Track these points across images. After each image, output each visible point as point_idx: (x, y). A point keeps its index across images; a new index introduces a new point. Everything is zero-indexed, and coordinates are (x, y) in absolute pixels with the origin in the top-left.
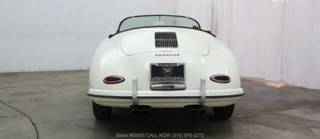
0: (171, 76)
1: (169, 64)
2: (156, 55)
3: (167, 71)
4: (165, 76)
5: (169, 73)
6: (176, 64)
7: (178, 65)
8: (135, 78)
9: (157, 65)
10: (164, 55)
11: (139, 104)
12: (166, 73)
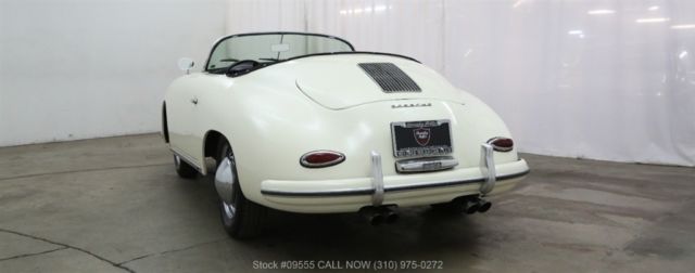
0: (430, 145)
1: (424, 122)
2: (393, 107)
3: (423, 135)
4: (419, 146)
5: (426, 140)
6: (436, 122)
7: (439, 124)
8: (374, 154)
9: (404, 126)
10: (406, 106)
11: (384, 203)
12: (420, 140)
